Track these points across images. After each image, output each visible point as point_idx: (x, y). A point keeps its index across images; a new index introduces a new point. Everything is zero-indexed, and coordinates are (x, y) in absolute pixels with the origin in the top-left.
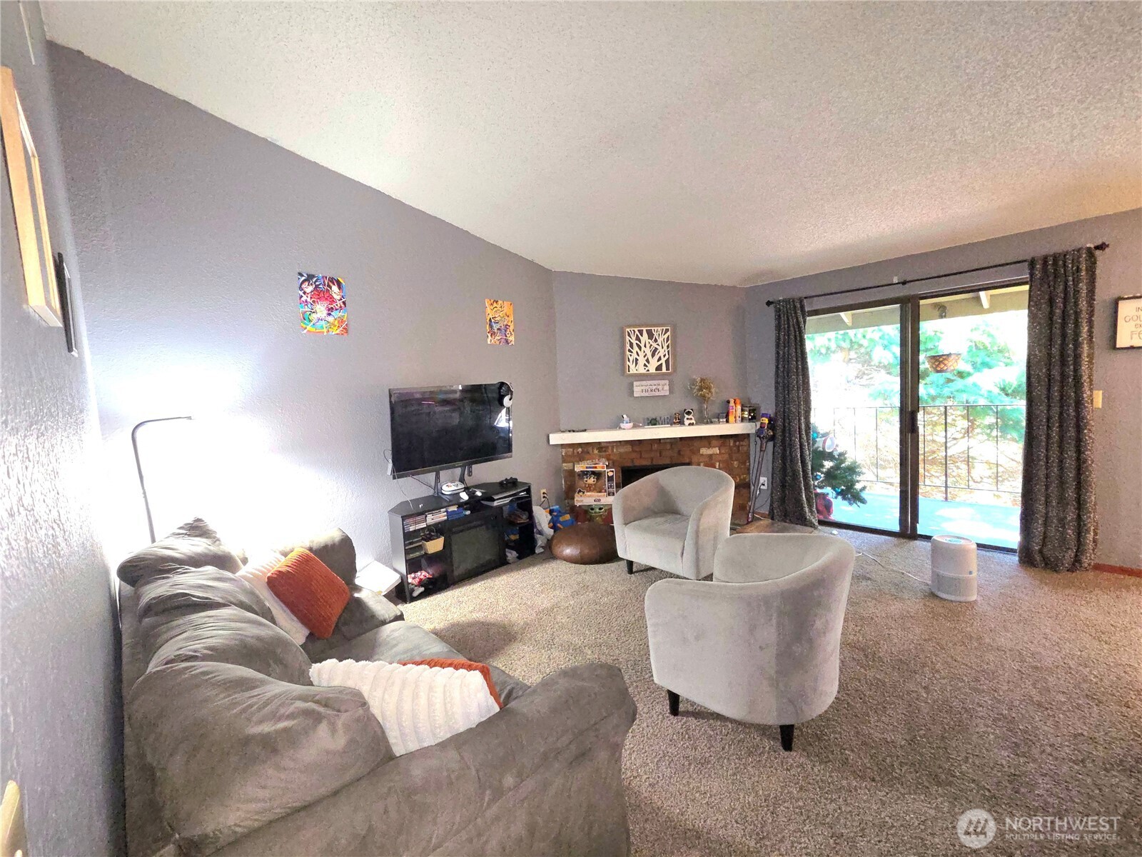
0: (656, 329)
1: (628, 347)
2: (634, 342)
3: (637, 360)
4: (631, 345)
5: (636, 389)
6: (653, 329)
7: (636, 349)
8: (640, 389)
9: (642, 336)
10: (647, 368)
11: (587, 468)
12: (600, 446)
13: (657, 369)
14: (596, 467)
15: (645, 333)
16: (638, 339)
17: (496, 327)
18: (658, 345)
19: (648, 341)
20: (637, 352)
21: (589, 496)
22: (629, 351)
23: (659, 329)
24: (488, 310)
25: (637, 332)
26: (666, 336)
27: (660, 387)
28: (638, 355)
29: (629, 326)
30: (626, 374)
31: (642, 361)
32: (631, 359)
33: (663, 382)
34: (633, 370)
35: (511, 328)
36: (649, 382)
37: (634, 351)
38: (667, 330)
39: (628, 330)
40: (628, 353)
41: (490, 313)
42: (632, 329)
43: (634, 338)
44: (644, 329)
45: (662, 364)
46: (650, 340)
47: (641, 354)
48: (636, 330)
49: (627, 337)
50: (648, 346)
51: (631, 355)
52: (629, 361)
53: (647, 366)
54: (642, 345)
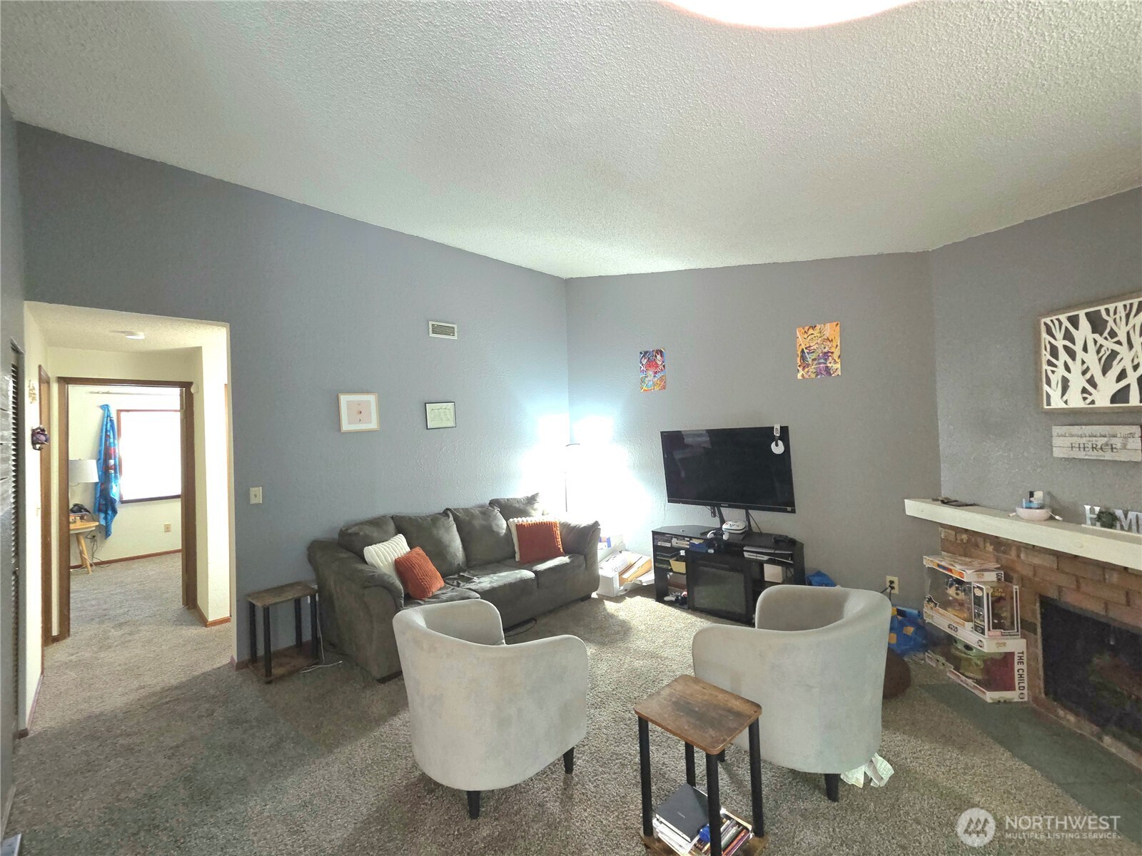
0: (1110, 308)
1: (1046, 355)
2: (1060, 343)
3: (1066, 380)
4: (1053, 351)
5: (1057, 443)
6: (1102, 309)
7: (1063, 356)
8: (1067, 441)
9: (1077, 328)
10: (1090, 399)
11: (939, 565)
13: (1111, 397)
15: (1083, 321)
16: (1068, 336)
17: (809, 358)
18: (1118, 343)
19: (1091, 338)
20: (1066, 364)
21: (941, 615)
22: (1050, 363)
23: (1121, 305)
24: (800, 340)
25: (1066, 323)
26: (1135, 322)
28: (1069, 370)
29: (1048, 314)
30: (1042, 411)
31: (1078, 383)
32: (1054, 378)
33: (1124, 429)
34: (1057, 403)
35: (836, 356)
36: (1090, 428)
37: (1060, 363)
39: (1048, 320)
40: (1045, 367)
41: (802, 341)
42: (1054, 318)
43: (1059, 335)
44: (1083, 314)
45: (1127, 386)
46: (1097, 336)
47: (1077, 368)
48: (1063, 317)
49: (1044, 335)
50: (1092, 348)
51: (1053, 372)
52: (1049, 383)
53: (1089, 393)
54: (1078, 348)
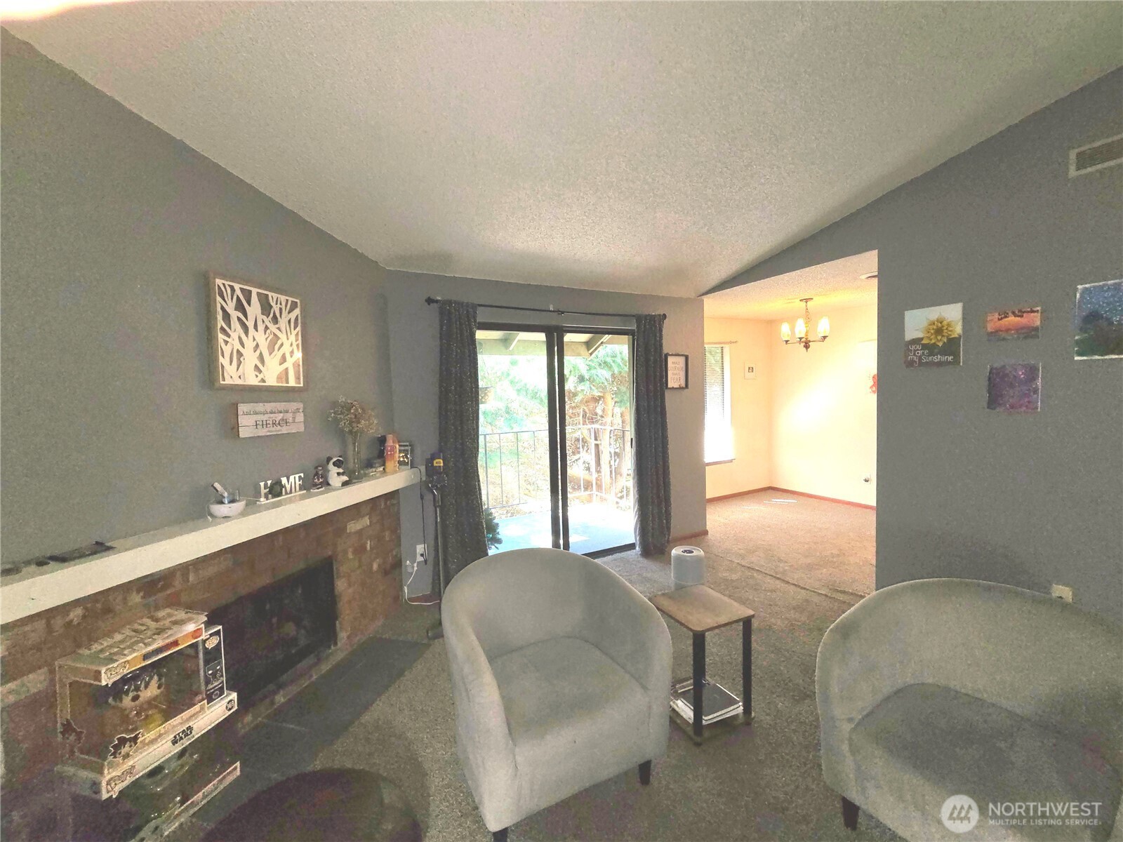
0: (275, 295)
1: (219, 321)
2: (234, 313)
3: (240, 354)
4: (227, 317)
5: (242, 420)
6: (270, 294)
7: (236, 328)
8: (251, 419)
9: (249, 304)
10: (260, 376)
11: (146, 657)
12: (152, 585)
13: (279, 378)
14: (176, 643)
15: (254, 298)
16: (241, 308)
18: (279, 329)
19: (260, 317)
20: (240, 338)
21: (153, 742)
22: (223, 331)
23: (283, 298)
25: (238, 292)
26: (293, 316)
27: (289, 416)
28: (242, 344)
29: (224, 277)
30: (217, 385)
31: (250, 359)
32: (228, 349)
33: (294, 406)
34: (233, 377)
36: (269, 406)
37: (234, 335)
38: (294, 305)
39: (221, 283)
40: (220, 336)
42: (229, 284)
43: (232, 304)
44: (255, 291)
45: (287, 369)
46: (265, 317)
47: (249, 344)
48: (237, 287)
49: (219, 299)
50: (261, 327)
51: (226, 342)
52: (223, 353)
53: (260, 371)
54: (250, 324)
